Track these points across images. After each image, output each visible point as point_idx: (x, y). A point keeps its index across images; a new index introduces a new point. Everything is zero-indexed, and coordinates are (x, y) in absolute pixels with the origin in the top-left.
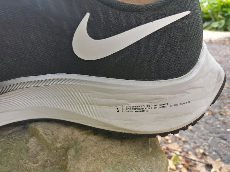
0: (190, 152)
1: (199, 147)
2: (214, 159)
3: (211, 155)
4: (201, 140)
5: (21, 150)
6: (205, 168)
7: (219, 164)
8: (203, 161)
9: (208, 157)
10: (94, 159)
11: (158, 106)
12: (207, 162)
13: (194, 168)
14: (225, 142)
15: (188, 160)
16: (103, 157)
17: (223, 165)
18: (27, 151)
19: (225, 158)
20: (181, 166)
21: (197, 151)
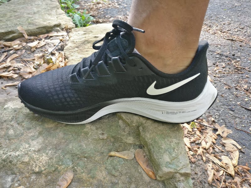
0: (204, 120)
1: (211, 116)
2: (221, 125)
3: (219, 122)
4: (214, 111)
5: (117, 126)
6: (213, 131)
7: (223, 129)
8: (212, 126)
9: (217, 124)
10: (152, 132)
11: (181, 112)
12: (215, 127)
13: (205, 131)
14: (232, 113)
15: (202, 126)
16: (155, 131)
17: (226, 129)
18: (120, 127)
19: (228, 125)
20: (196, 129)
21: (209, 119)
